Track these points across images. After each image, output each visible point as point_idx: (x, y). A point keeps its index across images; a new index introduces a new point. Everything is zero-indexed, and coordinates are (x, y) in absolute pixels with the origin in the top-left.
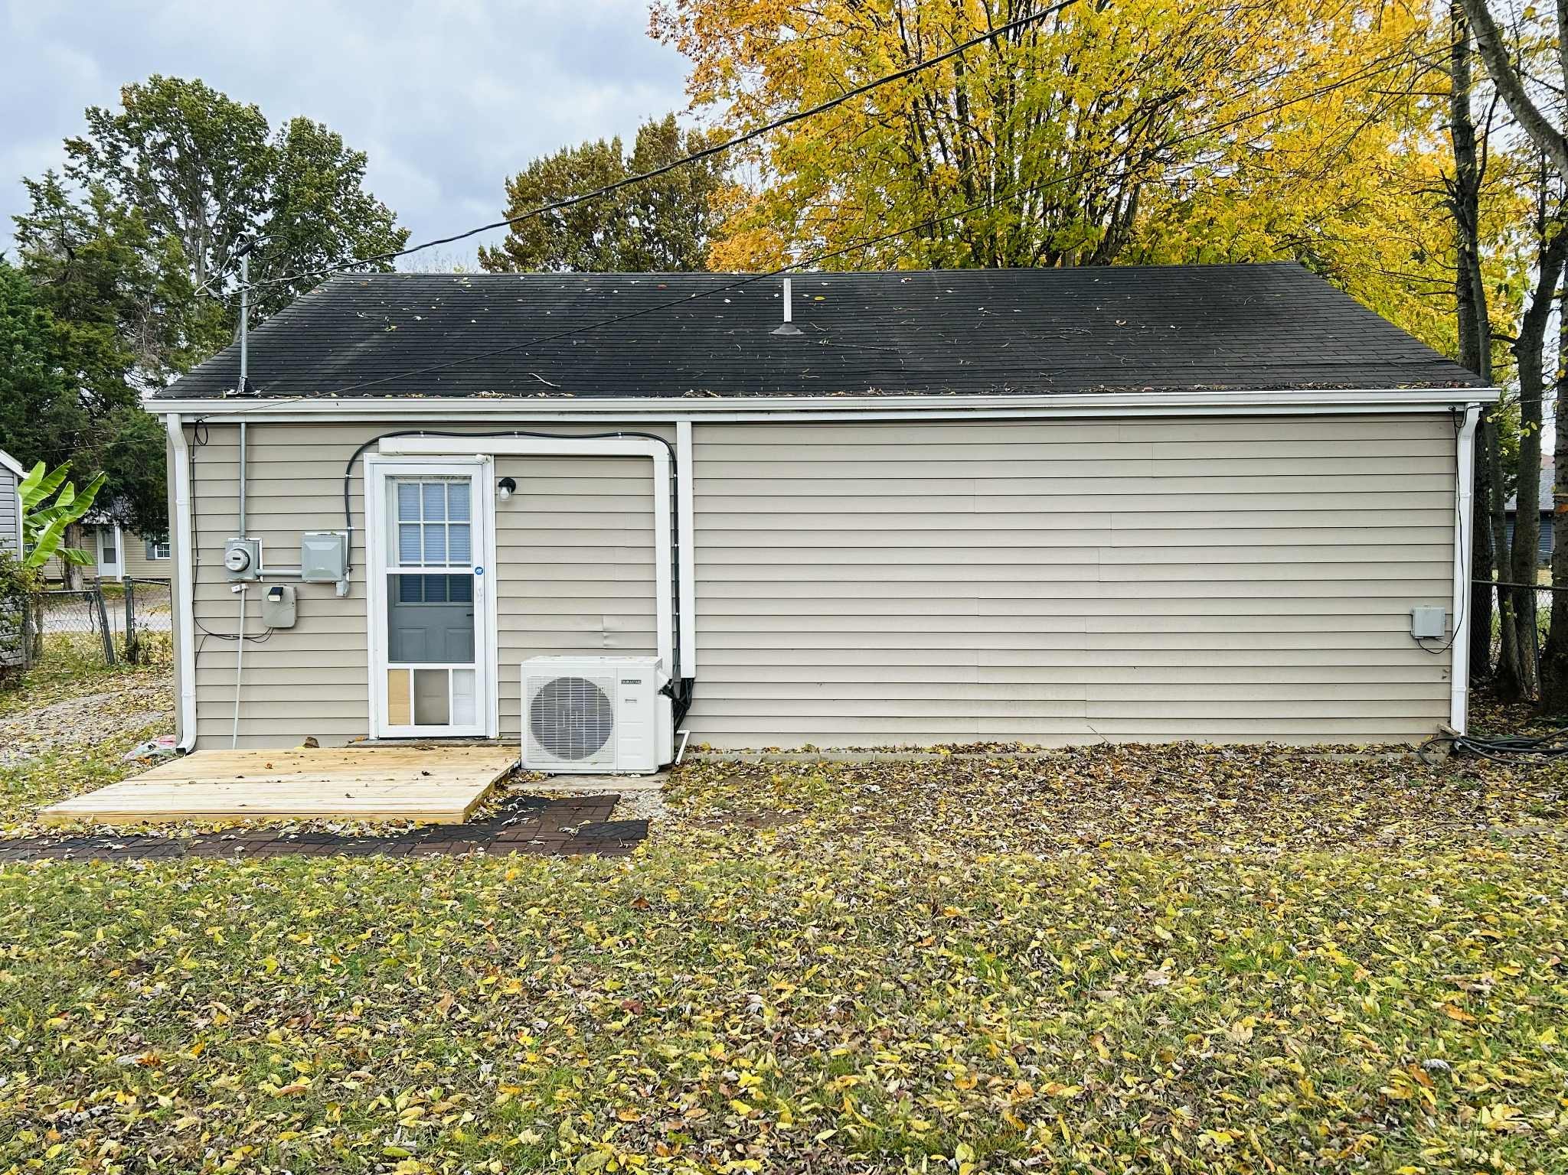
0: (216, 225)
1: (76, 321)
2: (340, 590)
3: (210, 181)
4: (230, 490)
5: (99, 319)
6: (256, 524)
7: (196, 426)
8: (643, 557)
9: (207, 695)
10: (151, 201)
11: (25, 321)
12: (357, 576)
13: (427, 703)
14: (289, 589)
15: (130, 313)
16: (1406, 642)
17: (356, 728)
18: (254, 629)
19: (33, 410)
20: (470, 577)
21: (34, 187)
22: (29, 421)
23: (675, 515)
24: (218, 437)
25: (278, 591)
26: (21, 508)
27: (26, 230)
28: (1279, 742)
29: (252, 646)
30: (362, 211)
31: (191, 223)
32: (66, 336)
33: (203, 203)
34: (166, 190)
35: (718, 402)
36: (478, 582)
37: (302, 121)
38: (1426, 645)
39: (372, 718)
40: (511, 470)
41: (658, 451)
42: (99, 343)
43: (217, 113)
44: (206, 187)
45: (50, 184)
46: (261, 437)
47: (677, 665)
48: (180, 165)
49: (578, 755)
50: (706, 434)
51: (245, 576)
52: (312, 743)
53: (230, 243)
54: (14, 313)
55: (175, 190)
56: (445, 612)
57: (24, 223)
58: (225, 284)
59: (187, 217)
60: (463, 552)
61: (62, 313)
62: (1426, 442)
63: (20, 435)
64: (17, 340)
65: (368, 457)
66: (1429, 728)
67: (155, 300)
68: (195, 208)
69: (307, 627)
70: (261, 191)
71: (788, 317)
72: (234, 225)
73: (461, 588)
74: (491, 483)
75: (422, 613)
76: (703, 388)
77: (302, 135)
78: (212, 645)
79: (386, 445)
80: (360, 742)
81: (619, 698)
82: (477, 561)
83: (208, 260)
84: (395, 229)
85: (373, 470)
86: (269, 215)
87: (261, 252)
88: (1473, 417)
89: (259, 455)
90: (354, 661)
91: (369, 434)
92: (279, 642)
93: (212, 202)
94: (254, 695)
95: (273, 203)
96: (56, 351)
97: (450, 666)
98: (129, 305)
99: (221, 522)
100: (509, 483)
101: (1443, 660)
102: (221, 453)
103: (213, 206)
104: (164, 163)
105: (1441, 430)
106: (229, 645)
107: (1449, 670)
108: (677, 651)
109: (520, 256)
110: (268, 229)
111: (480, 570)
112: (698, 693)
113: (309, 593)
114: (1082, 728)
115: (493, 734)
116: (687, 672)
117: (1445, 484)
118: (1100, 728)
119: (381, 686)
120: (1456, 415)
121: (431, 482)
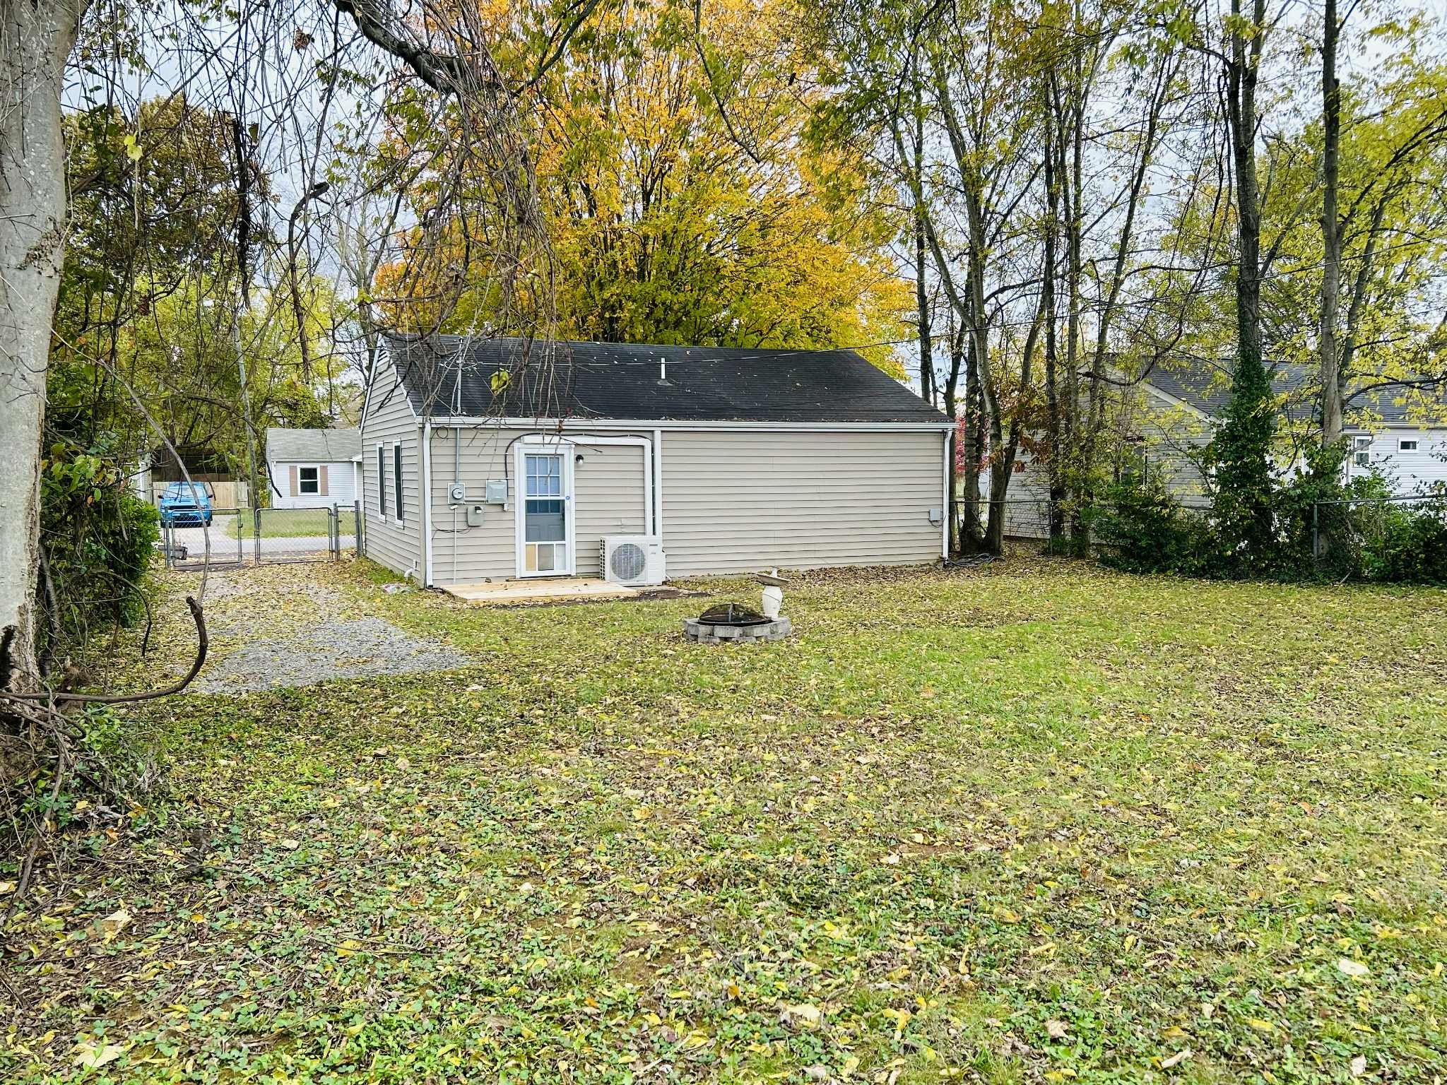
2: (504, 508)
4: (451, 459)
6: (461, 476)
8: (639, 492)
12: (511, 501)
13: (544, 560)
14: (482, 508)
16: (927, 523)
17: (509, 573)
18: (461, 527)
20: (563, 501)
23: (654, 472)
24: (444, 434)
25: (477, 509)
29: (461, 535)
35: (675, 422)
36: (567, 503)
38: (935, 524)
39: (518, 567)
40: (581, 452)
41: (646, 443)
46: (465, 434)
49: (631, 577)
50: (668, 436)
52: (488, 580)
56: (551, 518)
60: (557, 490)
62: (933, 443)
65: (516, 445)
66: (936, 557)
71: (663, 376)
73: (558, 507)
74: (573, 458)
75: (541, 518)
76: (673, 415)
78: (439, 535)
79: (528, 439)
80: (512, 579)
81: (648, 552)
82: (566, 494)
85: (520, 451)
88: (950, 434)
89: (465, 443)
90: (510, 541)
91: (517, 434)
92: (473, 533)
94: (462, 559)
97: (555, 543)
99: (446, 475)
100: (581, 458)
101: (939, 530)
102: (445, 441)
105: (938, 439)
106: (450, 535)
107: (942, 534)
108: (654, 533)
111: (568, 498)
113: (487, 509)
114: (814, 562)
115: (573, 574)
117: (939, 460)
118: (829, 561)
119: (522, 553)
120: (944, 433)
121: (544, 457)
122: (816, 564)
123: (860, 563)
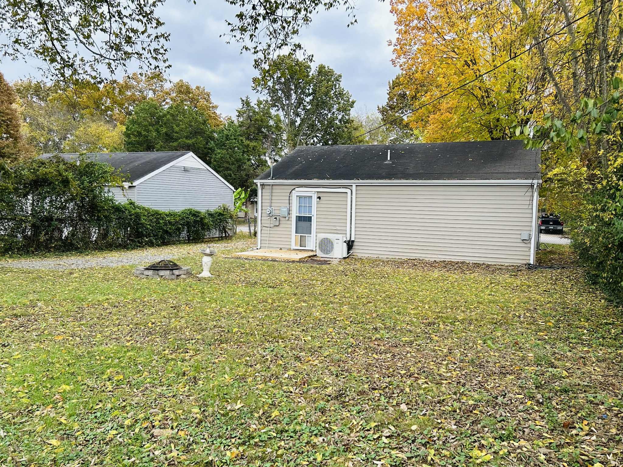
0: (294, 102)
1: (251, 140)
2: (287, 219)
3: (293, 88)
4: (268, 198)
5: (257, 139)
6: (273, 205)
7: (263, 185)
8: (345, 214)
9: (263, 238)
10: (275, 96)
11: (238, 141)
12: (290, 216)
13: (302, 242)
14: (278, 218)
15: (266, 137)
16: (520, 241)
17: (288, 247)
18: (272, 226)
19: (239, 167)
20: (311, 217)
21: (243, 101)
22: (238, 170)
23: (351, 205)
24: (266, 187)
25: (276, 218)
26: (234, 198)
27: (240, 114)
28: (485, 262)
29: (271, 229)
30: (341, 94)
31: (287, 102)
32: (248, 145)
33: (290, 95)
34: (280, 92)
35: (361, 181)
36: (313, 218)
37: (322, 65)
38: (524, 241)
39: (292, 245)
40: (320, 195)
41: (349, 191)
42: (257, 147)
43: (296, 65)
44: (292, 90)
45: (247, 100)
46: (274, 187)
47: (351, 237)
48: (284, 83)
49: (327, 254)
50: (359, 188)
51: (270, 215)
52: (281, 249)
53: (299, 108)
54: (235, 139)
55: (283, 92)
56: (306, 224)
57: (239, 112)
58: (296, 122)
59: (286, 100)
60: (310, 212)
61: (248, 139)
62: (526, 192)
63: (235, 175)
64: (236, 147)
65: (293, 191)
66: (524, 262)
67: (272, 133)
68: (288, 97)
69: (281, 226)
70: (309, 89)
71: (389, 159)
72: (300, 102)
73: (309, 219)
74: (316, 197)
75: (303, 224)
77: (322, 70)
78: (264, 228)
79: (297, 189)
80: (290, 249)
81: (335, 242)
82: (313, 214)
83: (292, 114)
84: (351, 100)
85: (295, 194)
86: (311, 97)
87: (308, 110)
89: (274, 191)
90: (289, 233)
91: (293, 187)
92: (276, 228)
93: (294, 94)
94: (271, 239)
95: (312, 94)
96: (245, 150)
97: (307, 235)
98: (266, 135)
99: (267, 204)
100: (319, 198)
101: (528, 245)
102: (267, 190)
103: (294, 96)
104: (280, 83)
106: (267, 229)
107: (530, 248)
108: (351, 234)
109: (392, 108)
110: (311, 102)
111: (313, 216)
112: (355, 244)
113: (281, 219)
115: (312, 250)
116: (353, 239)
119: (294, 238)
120: (532, 186)
121: (305, 197)
122: (440, 258)
123: (470, 260)
